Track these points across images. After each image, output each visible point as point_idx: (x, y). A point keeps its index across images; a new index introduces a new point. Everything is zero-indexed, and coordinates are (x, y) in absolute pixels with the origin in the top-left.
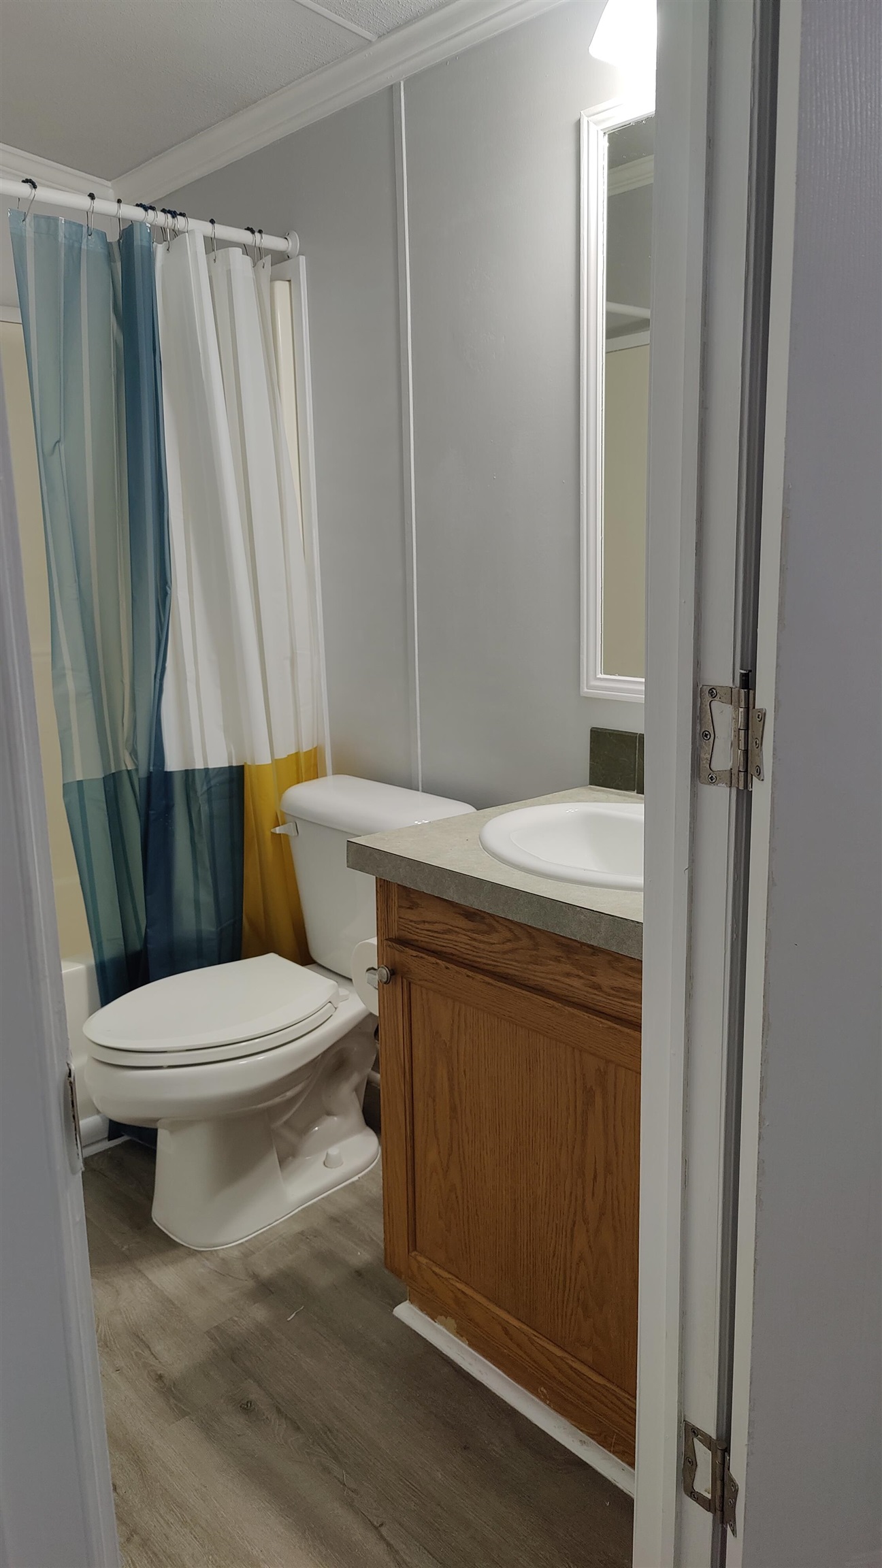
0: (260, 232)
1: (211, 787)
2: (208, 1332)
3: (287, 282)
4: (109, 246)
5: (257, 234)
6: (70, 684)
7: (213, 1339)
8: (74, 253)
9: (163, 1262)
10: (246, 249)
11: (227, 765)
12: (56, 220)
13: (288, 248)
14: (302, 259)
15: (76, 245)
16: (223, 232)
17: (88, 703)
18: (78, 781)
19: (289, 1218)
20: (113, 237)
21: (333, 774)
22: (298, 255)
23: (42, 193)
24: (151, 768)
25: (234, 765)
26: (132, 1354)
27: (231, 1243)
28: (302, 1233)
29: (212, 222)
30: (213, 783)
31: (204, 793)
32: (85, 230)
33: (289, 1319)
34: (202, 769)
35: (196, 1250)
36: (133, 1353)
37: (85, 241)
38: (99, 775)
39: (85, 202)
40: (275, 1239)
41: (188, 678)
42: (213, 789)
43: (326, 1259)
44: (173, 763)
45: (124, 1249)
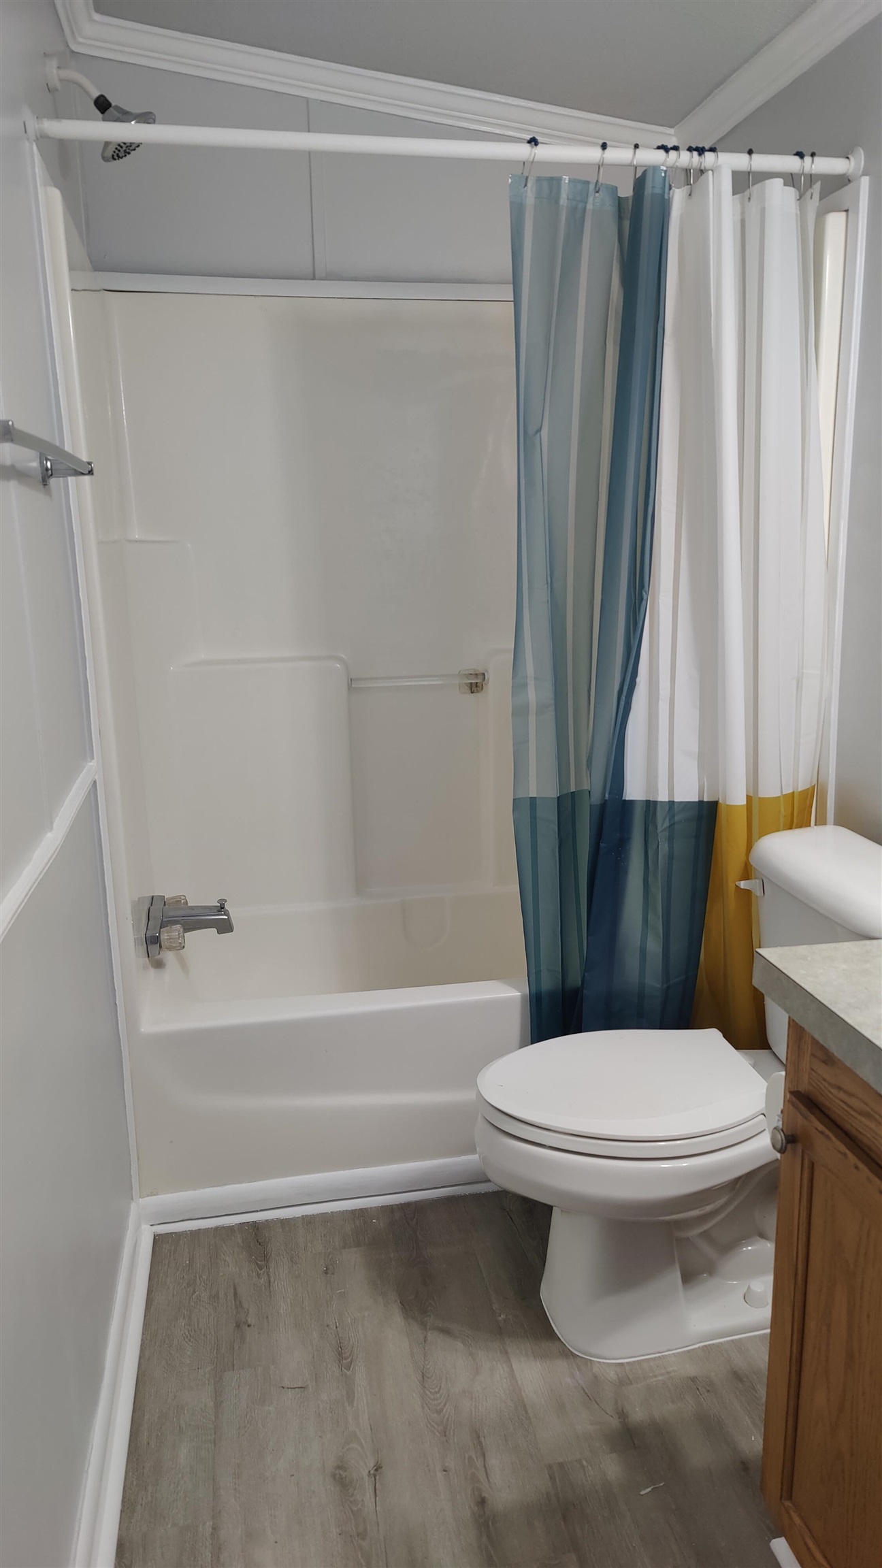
0: (813, 155)
1: (674, 824)
2: (550, 1467)
3: (844, 213)
4: (620, 202)
5: (808, 159)
6: (532, 695)
7: (552, 1478)
8: (577, 216)
9: (533, 1353)
10: (791, 179)
11: (697, 800)
12: (559, 180)
13: (848, 170)
14: (865, 182)
15: (580, 206)
16: (761, 162)
17: (550, 715)
18: (531, 798)
19: (684, 1352)
20: (626, 191)
21: (834, 824)
22: (861, 176)
23: (543, 152)
24: (607, 795)
25: (705, 799)
26: (465, 1457)
27: (609, 1359)
28: (694, 1380)
29: (750, 152)
30: (677, 818)
31: (666, 829)
32: (592, 187)
33: (642, 1493)
34: (666, 802)
35: (571, 1352)
36: (467, 1456)
37: (591, 199)
38: (552, 792)
39: (594, 154)
40: (661, 1375)
41: (661, 697)
42: (676, 826)
43: (711, 1427)
44: (634, 790)
45: (500, 1318)
